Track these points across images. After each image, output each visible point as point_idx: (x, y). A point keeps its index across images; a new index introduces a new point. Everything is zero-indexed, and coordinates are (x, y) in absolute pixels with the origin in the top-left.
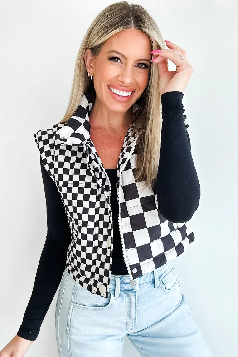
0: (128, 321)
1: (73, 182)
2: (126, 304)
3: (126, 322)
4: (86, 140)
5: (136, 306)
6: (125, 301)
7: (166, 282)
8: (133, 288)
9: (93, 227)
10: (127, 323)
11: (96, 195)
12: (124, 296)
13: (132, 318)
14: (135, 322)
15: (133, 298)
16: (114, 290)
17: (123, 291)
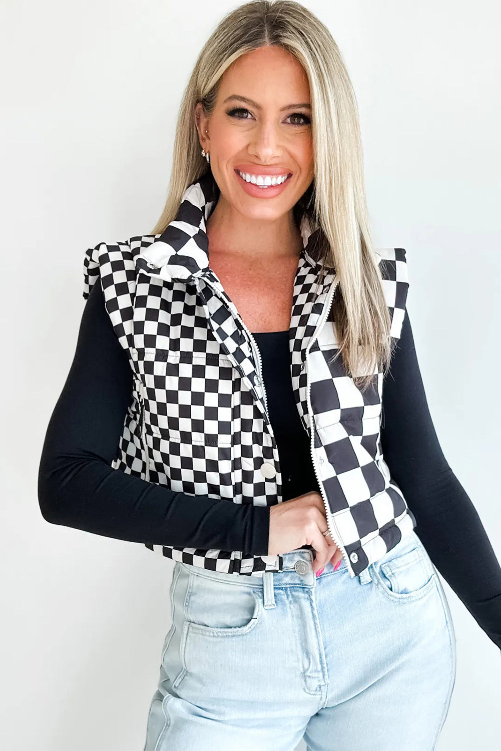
0: (306, 667)
1: (178, 352)
2: (293, 620)
3: (302, 670)
4: (201, 271)
5: (317, 626)
6: (289, 614)
7: (393, 574)
8: (302, 581)
9: (229, 446)
10: (305, 672)
11: (231, 380)
12: (287, 602)
13: (314, 659)
14: (323, 668)
15: (306, 604)
16: (262, 587)
17: (281, 589)
